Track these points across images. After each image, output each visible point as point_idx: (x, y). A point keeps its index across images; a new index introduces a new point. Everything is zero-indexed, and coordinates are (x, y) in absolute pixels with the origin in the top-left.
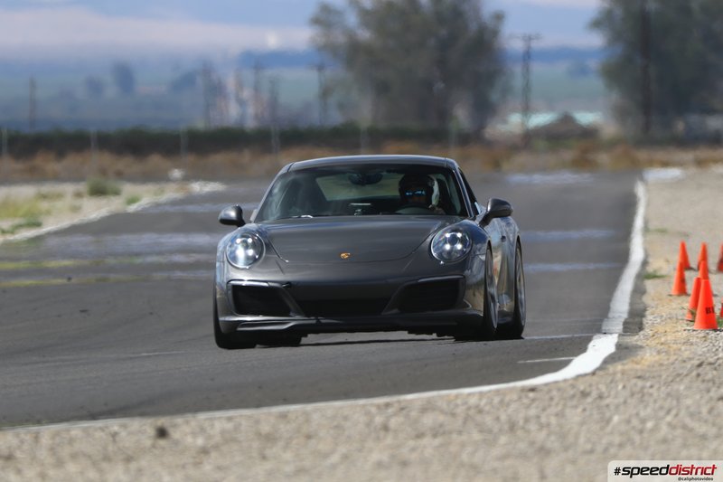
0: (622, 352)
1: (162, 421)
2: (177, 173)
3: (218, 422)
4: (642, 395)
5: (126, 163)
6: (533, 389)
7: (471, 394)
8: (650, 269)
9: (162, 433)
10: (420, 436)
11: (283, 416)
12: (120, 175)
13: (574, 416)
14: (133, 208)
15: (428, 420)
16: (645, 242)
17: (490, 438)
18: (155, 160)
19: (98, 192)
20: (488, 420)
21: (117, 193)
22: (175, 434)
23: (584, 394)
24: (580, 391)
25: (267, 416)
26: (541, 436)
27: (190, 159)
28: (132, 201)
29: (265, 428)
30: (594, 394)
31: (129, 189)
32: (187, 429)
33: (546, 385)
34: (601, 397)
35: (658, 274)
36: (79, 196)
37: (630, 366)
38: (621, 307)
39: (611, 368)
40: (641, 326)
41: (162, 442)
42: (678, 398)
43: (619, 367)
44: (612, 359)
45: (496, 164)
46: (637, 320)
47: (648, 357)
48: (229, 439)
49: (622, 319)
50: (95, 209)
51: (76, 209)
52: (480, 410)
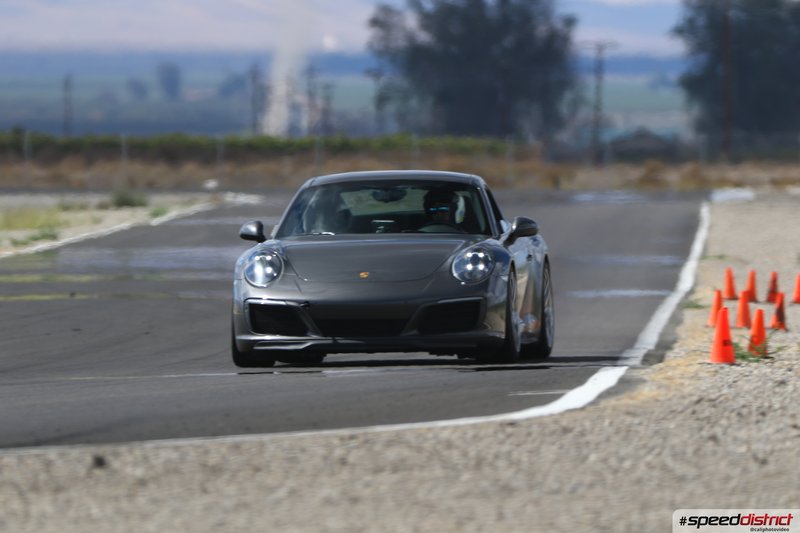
0: (624, 384)
1: (104, 450)
2: (211, 184)
3: (164, 452)
4: (627, 434)
5: (158, 171)
6: (512, 424)
7: (446, 427)
8: (693, 298)
9: (100, 462)
10: (378, 470)
11: (236, 447)
12: (153, 187)
13: (549, 452)
14: (156, 222)
15: (392, 454)
16: (699, 268)
17: (452, 472)
18: (190, 169)
19: (123, 202)
20: (455, 455)
21: (142, 204)
22: (115, 464)
23: (566, 430)
24: (562, 427)
25: (218, 448)
26: (506, 474)
27: (226, 168)
28: (156, 214)
29: (213, 460)
30: (578, 429)
31: (157, 200)
32: (129, 460)
33: (529, 420)
34: (582, 434)
35: (701, 303)
36: (103, 207)
37: (624, 401)
38: (650, 338)
39: (603, 403)
40: (661, 359)
41: (98, 472)
42: (666, 436)
43: (612, 402)
44: (609, 393)
45: (555, 181)
46: (660, 352)
47: (646, 392)
48: (171, 470)
49: (644, 352)
50: (119, 221)
51: (97, 221)
52: (449, 445)
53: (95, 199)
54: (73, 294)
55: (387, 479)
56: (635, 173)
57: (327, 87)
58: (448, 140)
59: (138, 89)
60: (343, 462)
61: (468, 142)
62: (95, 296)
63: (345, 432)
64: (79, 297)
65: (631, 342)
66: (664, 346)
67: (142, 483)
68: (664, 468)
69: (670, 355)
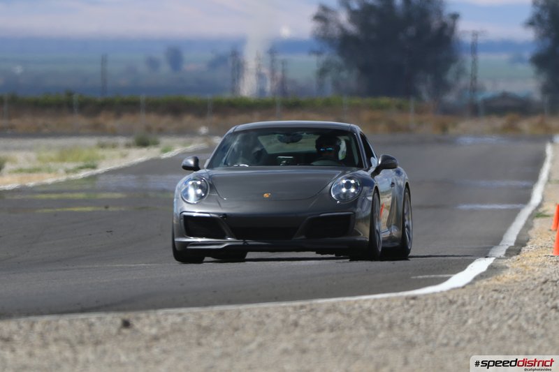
0: (493, 270)
1: (128, 316)
2: (203, 130)
3: (170, 317)
4: (495, 305)
5: (166, 121)
6: (414, 298)
7: (367, 299)
8: (541, 210)
9: (126, 324)
10: (320, 330)
11: (221, 314)
12: (162, 132)
13: (440, 318)
14: (165, 156)
15: (330, 319)
17: (372, 332)
18: (188, 119)
19: (143, 143)
20: (374, 319)
21: (156, 144)
22: (137, 325)
23: (451, 302)
24: (449, 300)
25: (208, 314)
26: (410, 333)
27: (213, 119)
28: (165, 151)
29: (205, 322)
30: (460, 302)
31: (165, 141)
32: (146, 323)
33: (425, 295)
34: (463, 305)
35: (547, 213)
36: (128, 146)
37: (492, 282)
38: (511, 238)
39: (477, 283)
40: (518, 252)
41: (125, 331)
42: (522, 306)
43: (484, 282)
44: (481, 276)
45: (444, 128)
46: (518, 248)
47: (508, 276)
48: (176, 329)
49: (507, 247)
50: (138, 156)
51: (124, 156)
52: (370, 312)
53: (122, 140)
54: (107, 207)
55: (326, 335)
56: (499, 122)
57: (284, 63)
58: (368, 100)
59: (153, 63)
60: (296, 324)
61: (384, 100)
62: (123, 209)
63: (298, 303)
64: (111, 209)
65: (497, 241)
66: (521, 244)
67: (156, 338)
68: (520, 328)
69: (524, 249)
